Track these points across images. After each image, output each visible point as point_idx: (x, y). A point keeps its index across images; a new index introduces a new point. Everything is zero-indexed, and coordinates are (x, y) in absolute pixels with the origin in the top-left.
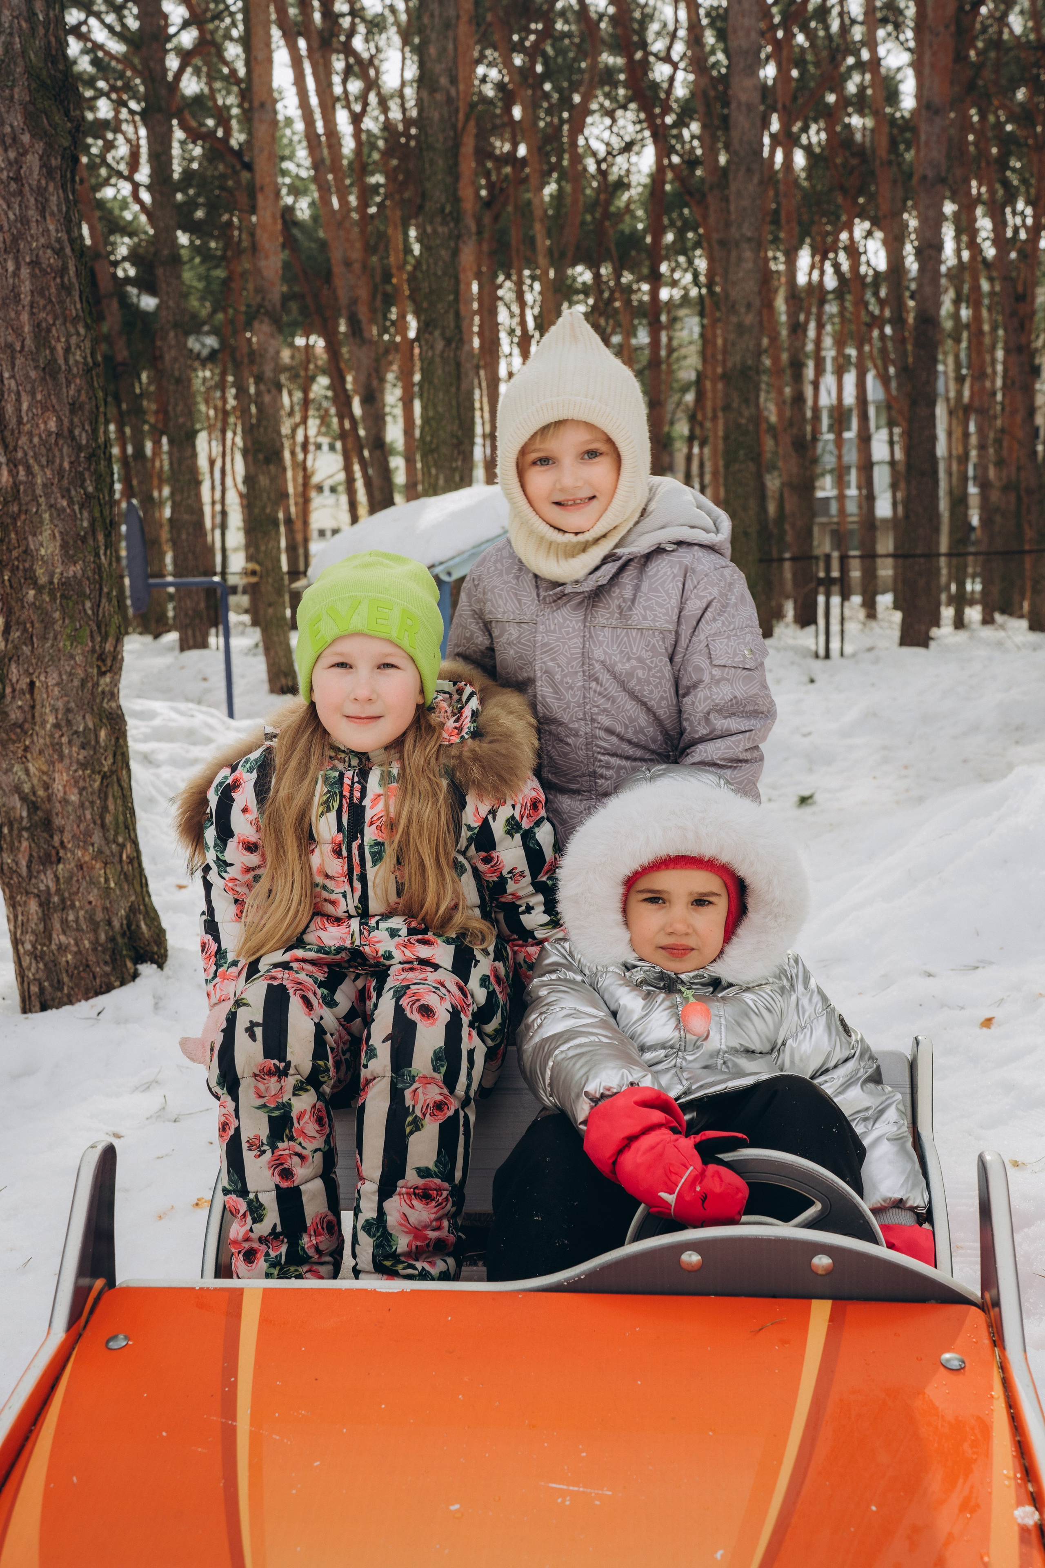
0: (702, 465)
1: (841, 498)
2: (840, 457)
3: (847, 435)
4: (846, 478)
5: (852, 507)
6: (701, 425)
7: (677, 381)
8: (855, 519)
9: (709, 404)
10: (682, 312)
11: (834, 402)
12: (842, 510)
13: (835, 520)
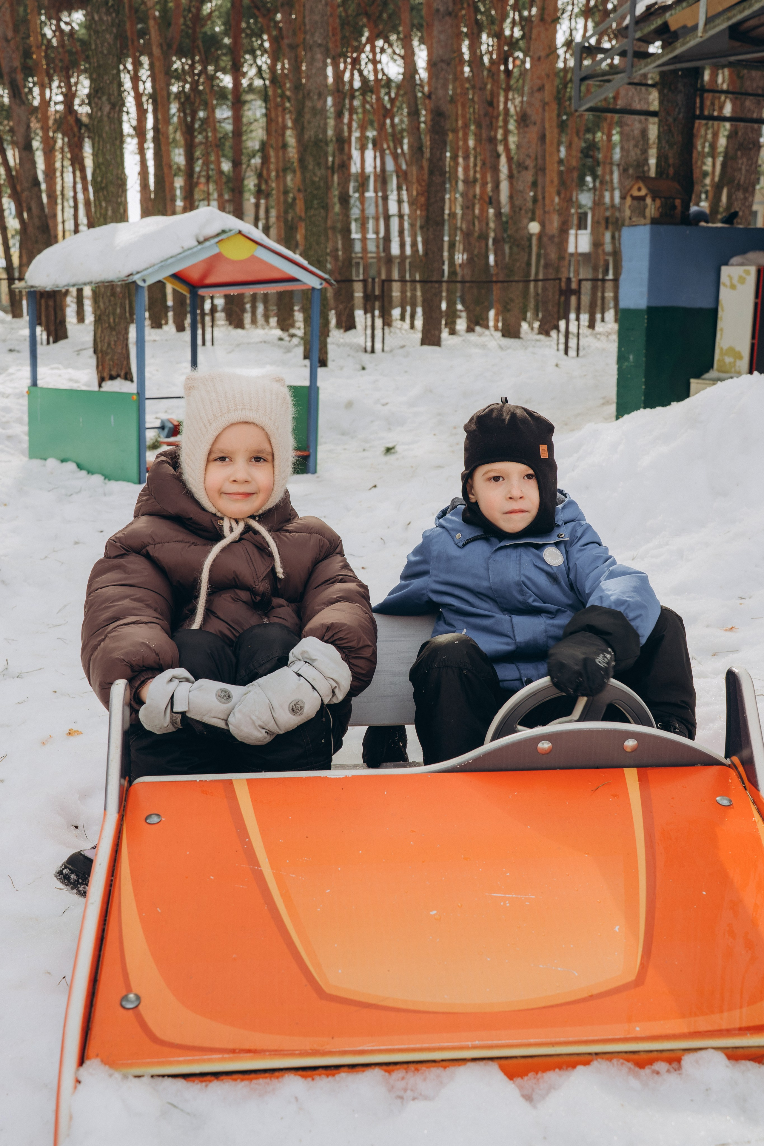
0: (267, 212)
1: (364, 240)
2: (363, 211)
3: (367, 194)
4: (367, 226)
5: (371, 247)
6: (267, 183)
7: (246, 148)
8: (374, 255)
9: (272, 167)
10: (249, 97)
11: (359, 170)
12: (364, 249)
13: (360, 255)
